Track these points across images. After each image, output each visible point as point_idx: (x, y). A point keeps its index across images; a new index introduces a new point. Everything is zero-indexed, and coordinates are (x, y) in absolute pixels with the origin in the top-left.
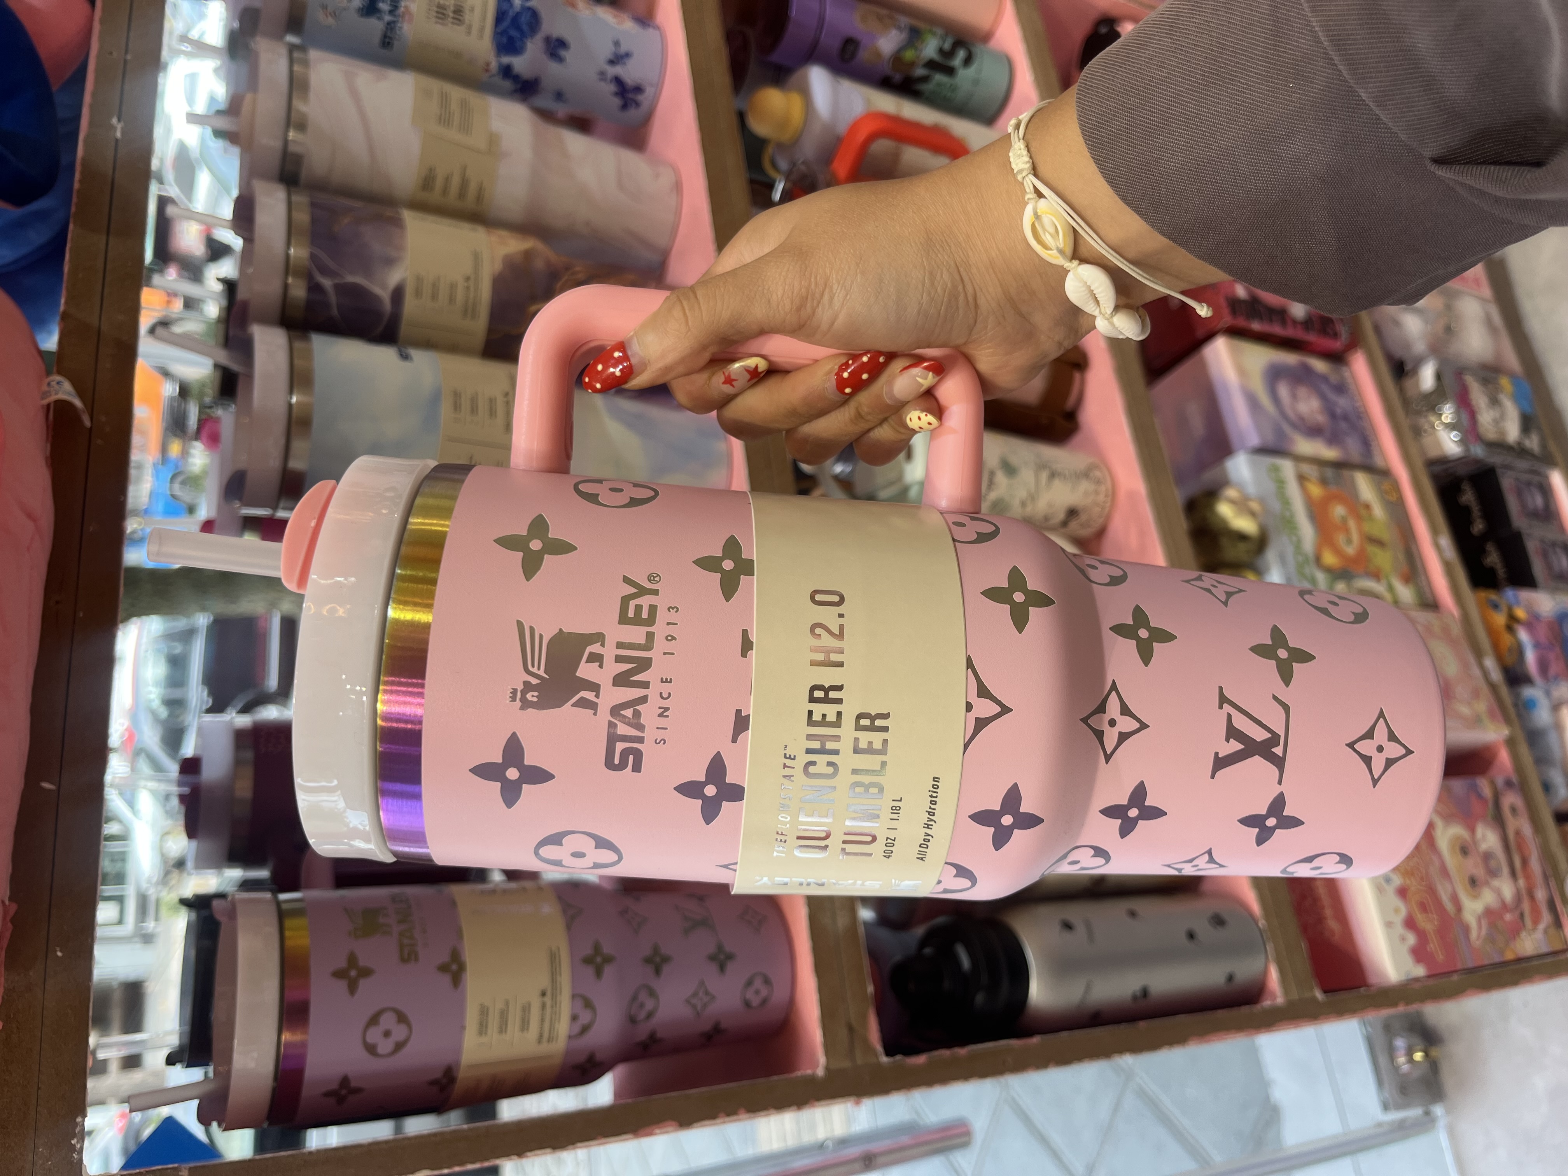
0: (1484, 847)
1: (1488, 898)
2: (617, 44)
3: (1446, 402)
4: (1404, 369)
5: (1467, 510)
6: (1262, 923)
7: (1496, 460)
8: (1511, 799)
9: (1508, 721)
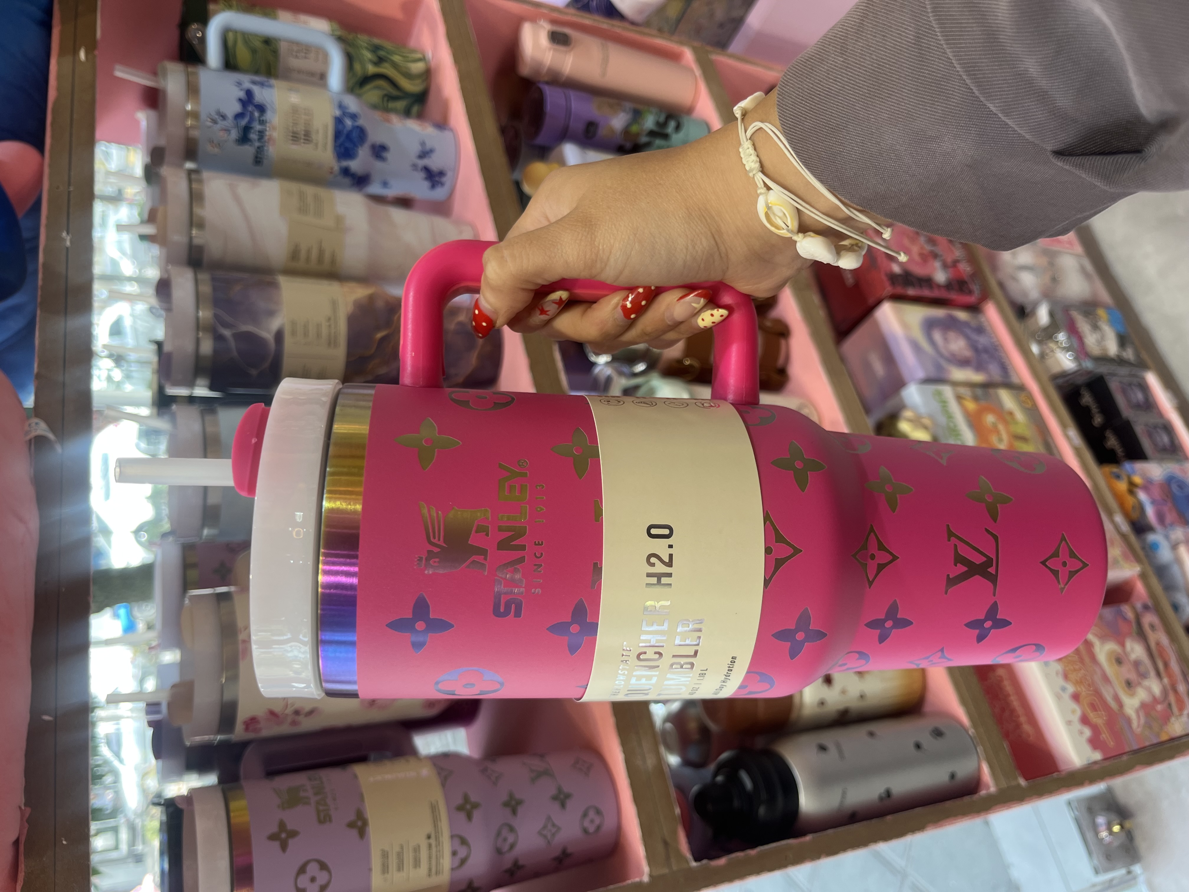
0: (1133, 657)
1: (1141, 695)
2: (423, 144)
3: (1059, 332)
4: (1024, 312)
5: (1087, 409)
6: (971, 731)
7: (1103, 369)
8: (1149, 619)
9: (1138, 560)
